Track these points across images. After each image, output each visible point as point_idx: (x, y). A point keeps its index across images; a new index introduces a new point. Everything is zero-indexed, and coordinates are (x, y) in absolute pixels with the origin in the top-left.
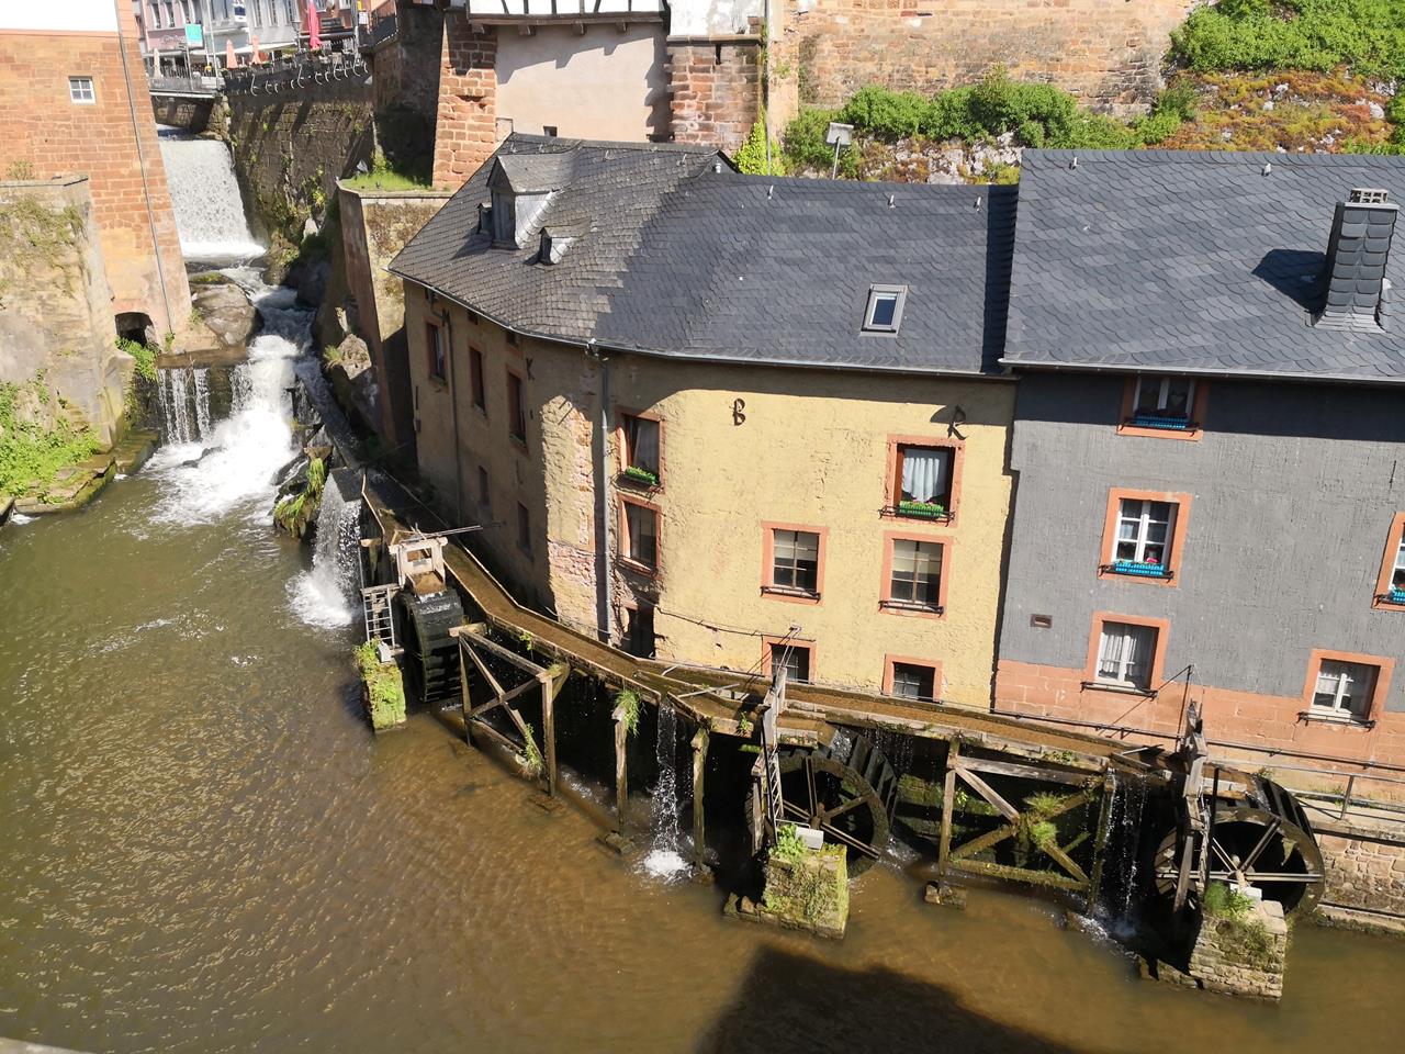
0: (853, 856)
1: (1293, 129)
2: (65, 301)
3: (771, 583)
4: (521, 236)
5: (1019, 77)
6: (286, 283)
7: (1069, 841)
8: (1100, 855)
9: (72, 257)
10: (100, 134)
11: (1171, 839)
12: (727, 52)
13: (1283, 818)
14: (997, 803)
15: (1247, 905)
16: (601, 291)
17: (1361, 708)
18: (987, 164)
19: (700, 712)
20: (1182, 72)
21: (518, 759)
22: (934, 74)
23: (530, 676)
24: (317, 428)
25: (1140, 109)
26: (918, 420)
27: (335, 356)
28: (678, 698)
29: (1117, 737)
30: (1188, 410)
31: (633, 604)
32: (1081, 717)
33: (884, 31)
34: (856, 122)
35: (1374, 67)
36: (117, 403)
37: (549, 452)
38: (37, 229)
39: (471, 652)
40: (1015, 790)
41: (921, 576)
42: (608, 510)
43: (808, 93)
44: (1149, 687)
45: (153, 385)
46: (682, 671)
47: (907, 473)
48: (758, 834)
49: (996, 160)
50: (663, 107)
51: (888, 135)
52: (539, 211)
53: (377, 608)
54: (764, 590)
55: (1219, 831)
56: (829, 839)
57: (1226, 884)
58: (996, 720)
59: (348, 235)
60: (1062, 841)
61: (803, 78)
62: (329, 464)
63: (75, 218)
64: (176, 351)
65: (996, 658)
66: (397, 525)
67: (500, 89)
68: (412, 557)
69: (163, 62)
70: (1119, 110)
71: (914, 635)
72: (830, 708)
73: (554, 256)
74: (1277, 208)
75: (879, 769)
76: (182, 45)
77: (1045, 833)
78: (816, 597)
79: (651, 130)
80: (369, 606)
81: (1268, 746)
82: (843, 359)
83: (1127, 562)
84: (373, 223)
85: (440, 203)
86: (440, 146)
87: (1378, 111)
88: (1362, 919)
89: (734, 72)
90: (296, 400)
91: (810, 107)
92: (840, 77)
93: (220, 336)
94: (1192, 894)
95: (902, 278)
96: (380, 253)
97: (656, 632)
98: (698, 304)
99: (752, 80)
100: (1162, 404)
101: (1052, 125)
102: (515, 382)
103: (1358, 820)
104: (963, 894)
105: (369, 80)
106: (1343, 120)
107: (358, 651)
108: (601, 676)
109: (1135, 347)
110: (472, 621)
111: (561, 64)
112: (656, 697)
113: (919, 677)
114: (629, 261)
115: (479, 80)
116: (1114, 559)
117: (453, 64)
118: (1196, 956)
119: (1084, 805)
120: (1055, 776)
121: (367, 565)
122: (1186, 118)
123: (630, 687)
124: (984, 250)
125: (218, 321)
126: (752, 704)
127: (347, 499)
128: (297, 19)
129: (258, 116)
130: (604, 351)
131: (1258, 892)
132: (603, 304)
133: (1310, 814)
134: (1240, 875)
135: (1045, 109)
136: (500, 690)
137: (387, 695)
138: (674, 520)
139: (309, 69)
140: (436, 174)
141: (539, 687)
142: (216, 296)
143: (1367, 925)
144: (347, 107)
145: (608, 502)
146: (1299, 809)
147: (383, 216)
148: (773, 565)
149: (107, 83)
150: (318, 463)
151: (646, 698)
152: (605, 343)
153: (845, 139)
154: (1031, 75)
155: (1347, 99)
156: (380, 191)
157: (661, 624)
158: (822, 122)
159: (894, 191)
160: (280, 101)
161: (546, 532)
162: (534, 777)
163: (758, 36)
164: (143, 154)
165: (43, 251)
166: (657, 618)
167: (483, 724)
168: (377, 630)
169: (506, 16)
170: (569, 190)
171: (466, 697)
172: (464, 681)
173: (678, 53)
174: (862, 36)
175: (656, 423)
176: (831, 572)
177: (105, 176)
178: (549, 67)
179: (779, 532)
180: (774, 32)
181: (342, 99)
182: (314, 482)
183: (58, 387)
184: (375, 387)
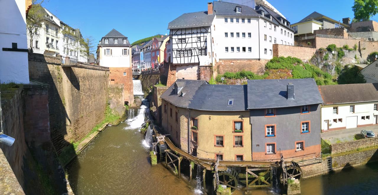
0: (232, 189)
1: (282, 76)
2: (119, 99)
3: (216, 144)
4: (178, 93)
5: (246, 70)
6: (146, 98)
7: (267, 179)
8: (271, 180)
9: (121, 94)
10: (126, 79)
11: (282, 175)
12: (207, 68)
13: (296, 166)
14: (254, 175)
15: (293, 181)
16: (189, 100)
17: (302, 148)
18: (243, 81)
19: (204, 166)
20: (267, 69)
21: (174, 172)
22: (235, 70)
23: (177, 158)
24: (148, 118)
25: (263, 74)
26: (237, 118)
27: (151, 109)
28: (201, 163)
29: (271, 161)
30: (274, 113)
31: (194, 148)
32: (265, 159)
33: (228, 64)
34: (225, 77)
35: (289, 68)
36: (123, 113)
37: (181, 123)
38: (117, 90)
39: (168, 154)
40: (257, 173)
41: (239, 141)
42: (190, 133)
43: (219, 73)
44: (275, 152)
45: (128, 111)
46: (202, 159)
47: (236, 126)
48: (215, 187)
49: (245, 81)
50: (199, 75)
51: (230, 78)
52: (181, 89)
53: (154, 146)
54: (215, 146)
55: (288, 171)
56: (227, 187)
57: (290, 179)
58: (253, 162)
59: (155, 92)
60: (265, 179)
61: (218, 71)
62: (149, 124)
63: (122, 89)
64: (131, 107)
65: (252, 152)
66: (158, 133)
67: (177, 73)
68: (160, 139)
69: (135, 70)
70: (260, 74)
71: (239, 151)
72: (227, 164)
73: (183, 95)
74: (280, 86)
75: (235, 174)
76: (137, 68)
77: (263, 179)
78: (223, 146)
79: (197, 78)
80: (153, 146)
81: (292, 157)
82: (225, 110)
83: (269, 135)
84: (158, 91)
85: (168, 88)
86: (168, 81)
87: (291, 74)
88: (308, 177)
89: (208, 70)
90: (146, 114)
91: (219, 75)
92: (223, 71)
93: (137, 105)
94: (286, 182)
95: (232, 98)
96: (159, 95)
97: (197, 152)
98: (203, 102)
99: (211, 71)
100: (270, 112)
101: (251, 76)
102: (177, 113)
103: (305, 163)
104: (251, 192)
105: (159, 72)
106: (287, 75)
107: (150, 152)
108: (188, 159)
109: (265, 105)
110: (168, 149)
111: (185, 70)
112: (197, 163)
113: (240, 157)
114: (194, 96)
115: (174, 72)
116: (267, 135)
117: (170, 70)
118: (288, 192)
119: (268, 173)
120: (263, 169)
121: (153, 139)
122: (269, 75)
123: (193, 161)
124: (244, 93)
125: (137, 103)
126: (213, 165)
127: (151, 129)
128: (151, 65)
129: (145, 77)
130: (190, 109)
131: (295, 178)
132: (190, 102)
133: (299, 165)
134: (292, 177)
135: (250, 74)
136: (172, 160)
137: (154, 160)
138: (200, 135)
139: (152, 71)
140: (167, 84)
141: (178, 160)
142: (137, 100)
143: (309, 177)
144: (156, 76)
145: (190, 131)
146: (297, 164)
147: (160, 90)
148: (216, 142)
149: (128, 73)
150: (148, 123)
151: (195, 163)
152: (190, 108)
153: (224, 79)
154: (248, 70)
155: (287, 72)
156: (160, 87)
157: (198, 151)
158: (221, 77)
159: (231, 86)
160: (148, 75)
161: (180, 136)
162: (177, 175)
163: (211, 65)
164: (131, 82)
165: (118, 93)
166: (197, 150)
167: (169, 166)
168: (154, 149)
169: (178, 64)
170: (185, 86)
171: (166, 161)
172: (166, 158)
173: (201, 68)
174: (225, 65)
175: (197, 120)
176: (225, 142)
177: (126, 84)
178: (183, 70)
179: (217, 136)
180: (214, 65)
181: (156, 74)
182: (147, 126)
183: (117, 110)
184: (157, 113)
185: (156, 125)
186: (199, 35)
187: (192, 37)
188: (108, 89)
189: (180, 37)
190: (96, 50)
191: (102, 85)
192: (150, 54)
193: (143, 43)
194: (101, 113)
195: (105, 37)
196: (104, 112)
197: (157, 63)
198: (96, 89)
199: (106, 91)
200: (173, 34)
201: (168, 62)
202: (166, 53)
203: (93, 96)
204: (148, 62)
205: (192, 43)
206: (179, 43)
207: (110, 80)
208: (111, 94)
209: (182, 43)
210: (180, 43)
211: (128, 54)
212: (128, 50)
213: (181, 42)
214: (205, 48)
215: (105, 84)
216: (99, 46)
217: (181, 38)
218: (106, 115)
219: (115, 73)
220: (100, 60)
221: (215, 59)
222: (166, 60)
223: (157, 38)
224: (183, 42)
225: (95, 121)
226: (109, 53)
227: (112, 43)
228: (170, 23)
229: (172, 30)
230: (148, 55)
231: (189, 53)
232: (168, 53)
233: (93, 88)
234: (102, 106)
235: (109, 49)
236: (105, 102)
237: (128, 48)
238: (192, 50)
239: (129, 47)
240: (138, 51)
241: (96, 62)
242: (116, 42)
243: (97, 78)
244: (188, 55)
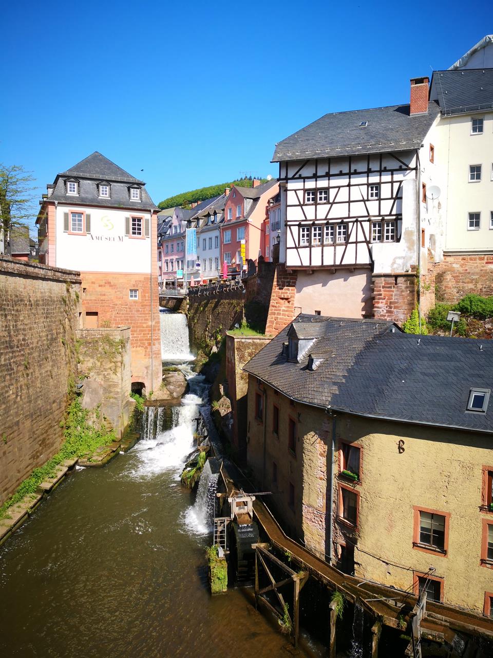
2: (113, 376)
3: (419, 541)
4: (300, 357)
6: (202, 372)
9: (119, 359)
10: (138, 311)
12: (400, 280)
16: (334, 384)
19: (377, 611)
21: (280, 622)
23: (289, 576)
24: (205, 437)
27: (216, 405)
28: (365, 601)
31: (344, 543)
33: (477, 270)
34: (463, 311)
36: (126, 420)
37: (306, 459)
38: (108, 347)
39: (261, 558)
42: (333, 491)
43: (440, 296)
45: (142, 413)
46: (369, 585)
50: (369, 303)
51: (481, 316)
52: (309, 347)
53: (220, 529)
54: (415, 544)
59: (228, 354)
61: (437, 291)
62: (209, 454)
63: (123, 344)
64: (153, 399)
66: (233, 487)
67: (297, 295)
68: (238, 504)
69: (167, 284)
72: (452, 620)
73: (314, 367)
76: (174, 277)
78: (444, 552)
79: (364, 313)
80: (216, 527)
82: (456, 425)
84: (238, 349)
85: (268, 341)
86: (270, 318)
89: (403, 289)
90: (198, 424)
91: (441, 303)
92: (455, 290)
93: (171, 393)
95: (487, 385)
96: (240, 362)
97: (355, 560)
98: (381, 392)
99: (412, 292)
102: (293, 424)
105: (244, 291)
107: (208, 550)
108: (325, 582)
110: (262, 542)
112: (353, 598)
114: (349, 371)
115: (288, 291)
117: (278, 285)
121: (218, 506)
123: (340, 590)
125: (172, 387)
126: (407, 611)
127: (213, 473)
128: (219, 268)
129: (199, 305)
130: (334, 412)
132: (335, 390)
136: (273, 581)
137: (219, 575)
138: (366, 500)
139: (221, 287)
140: (267, 330)
141: (293, 583)
142: (172, 377)
144: (234, 302)
145: (333, 487)
147: (243, 346)
148: (419, 531)
149: (144, 292)
150: (203, 454)
151: (348, 598)
152: (335, 408)
153: (456, 318)
156: (243, 336)
157: (358, 556)
158: (446, 310)
159: (483, 342)
160: (208, 299)
161: (302, 499)
162: (287, 634)
163: (415, 273)
164: (152, 319)
165: (109, 356)
166: (356, 552)
167: (264, 599)
168: (218, 540)
169: (302, 266)
170: (323, 338)
171: (257, 582)
172: (256, 573)
173: (377, 280)
174: (466, 273)
175: (357, 450)
176: (452, 538)
177: (137, 327)
178: (319, 286)
179: (423, 513)
180: (423, 271)
181: (233, 298)
182: (201, 461)
183: (104, 411)
184: (232, 420)
185: (229, 460)
186: (374, 179)
187: (349, 185)
188: (75, 343)
189: (310, 184)
190: (37, 213)
191: (54, 332)
192: (217, 237)
193: (196, 201)
194: (51, 427)
195: (68, 174)
196: (62, 423)
197: (238, 263)
198: (32, 343)
199: (68, 351)
200: (290, 176)
201: (271, 260)
202: (267, 233)
203: (22, 368)
204: (210, 260)
205: (349, 202)
206: (306, 202)
207: (84, 313)
208: (86, 359)
209: (316, 204)
210: (311, 202)
211: (147, 234)
212: (147, 221)
213: (313, 199)
214: (394, 217)
215: (64, 327)
216: (45, 202)
217: (314, 187)
218: (69, 431)
219: (99, 289)
220: (50, 246)
221: (430, 254)
222: (267, 256)
223: (238, 188)
224: (321, 199)
225: (27, 457)
226: (80, 225)
227: (90, 196)
228: (280, 144)
229: (285, 165)
230: (211, 239)
231: (340, 233)
232: (274, 234)
233: (24, 340)
234: (54, 402)
235: (81, 214)
236: (65, 389)
237: (146, 216)
238: (351, 225)
239: (150, 211)
240: (180, 225)
241: (34, 254)
242: (104, 194)
243: (38, 305)
244: (334, 240)
